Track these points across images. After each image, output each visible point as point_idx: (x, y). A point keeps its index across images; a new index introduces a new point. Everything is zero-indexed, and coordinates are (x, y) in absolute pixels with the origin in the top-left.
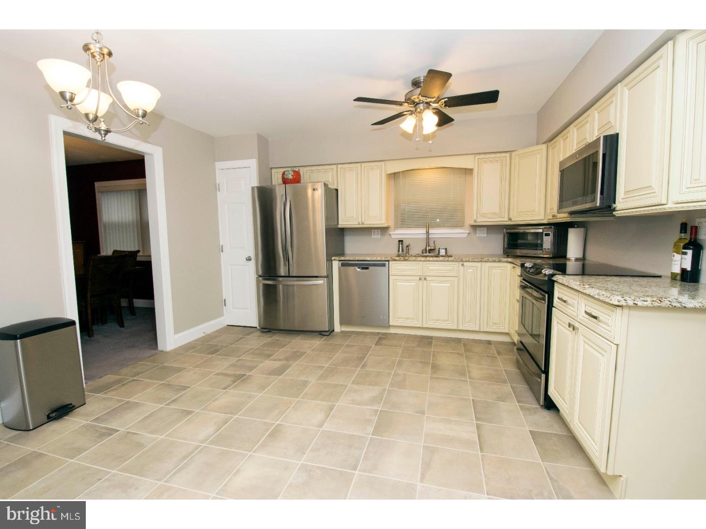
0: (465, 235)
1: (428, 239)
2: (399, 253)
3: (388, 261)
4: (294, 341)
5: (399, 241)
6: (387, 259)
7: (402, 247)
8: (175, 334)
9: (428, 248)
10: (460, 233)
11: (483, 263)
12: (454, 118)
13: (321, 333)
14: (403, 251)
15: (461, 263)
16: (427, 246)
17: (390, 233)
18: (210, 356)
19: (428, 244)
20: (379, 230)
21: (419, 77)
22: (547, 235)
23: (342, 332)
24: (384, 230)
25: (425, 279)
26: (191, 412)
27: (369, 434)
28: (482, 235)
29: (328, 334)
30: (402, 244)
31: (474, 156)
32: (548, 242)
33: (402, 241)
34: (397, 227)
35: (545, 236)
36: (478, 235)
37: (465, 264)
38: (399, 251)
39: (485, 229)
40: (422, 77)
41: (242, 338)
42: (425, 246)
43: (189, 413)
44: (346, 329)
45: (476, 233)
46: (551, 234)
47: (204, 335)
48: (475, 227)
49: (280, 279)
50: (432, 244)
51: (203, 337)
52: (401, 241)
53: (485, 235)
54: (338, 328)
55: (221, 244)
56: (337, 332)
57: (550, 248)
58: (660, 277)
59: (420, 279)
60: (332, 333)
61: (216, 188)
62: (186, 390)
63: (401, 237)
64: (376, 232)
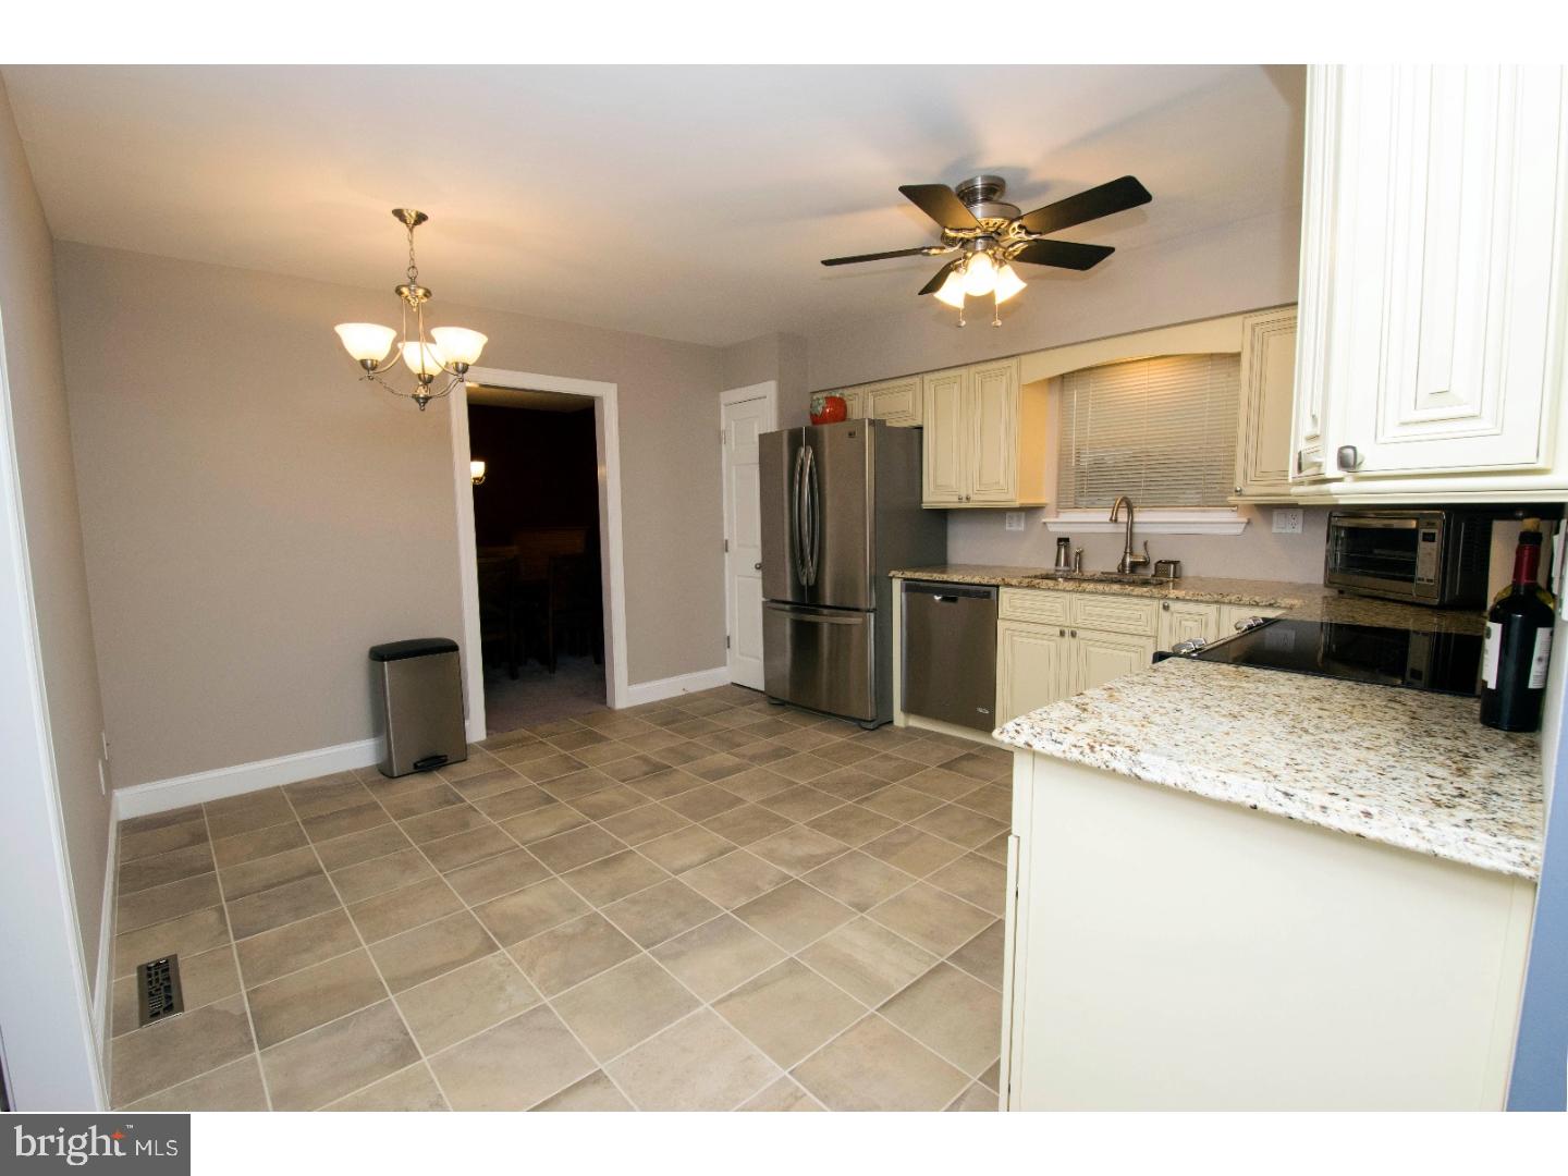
0: (1239, 530)
1: (1130, 535)
2: (1059, 568)
3: (998, 586)
4: (804, 728)
5: (1060, 540)
6: (993, 582)
7: (1067, 554)
8: (629, 685)
9: (1128, 560)
10: (1224, 521)
11: (1225, 608)
12: (1112, 246)
13: (860, 723)
14: (1067, 563)
15: (1161, 602)
16: (1126, 553)
17: (1044, 520)
18: (659, 728)
19: (1130, 548)
20: (1023, 514)
21: (972, 181)
22: (1429, 538)
23: (908, 729)
24: (1031, 511)
25: (1073, 634)
26: (554, 801)
27: (942, 956)
28: (1289, 530)
29: (871, 726)
30: (1066, 547)
31: (1239, 319)
32: (1428, 561)
33: (1067, 540)
34: (1061, 506)
35: (1424, 540)
36: (1275, 530)
37: (1175, 606)
38: (1057, 564)
39: (1301, 512)
40: (979, 179)
41: (731, 708)
43: (549, 800)
44: (916, 722)
45: (1270, 523)
46: (1438, 537)
47: (684, 693)
48: (1268, 510)
49: (826, 611)
51: (679, 698)
52: (1063, 541)
53: (1298, 530)
54: (900, 719)
55: (726, 537)
56: (898, 727)
57: (1431, 576)
59: (1062, 634)
60: (884, 728)
61: (719, 437)
62: (579, 769)
63: (1063, 531)
64: (1015, 518)
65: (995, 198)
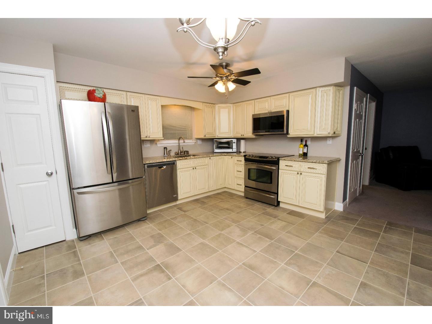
0: (194, 144)
1: (179, 146)
3: (176, 161)
7: (167, 152)
9: (180, 151)
14: (167, 154)
15: (209, 158)
17: (157, 143)
19: (179, 148)
20: (149, 141)
22: (234, 143)
25: (196, 168)
30: (166, 150)
31: (202, 103)
33: (166, 148)
36: (198, 143)
37: (211, 158)
38: (165, 154)
39: (201, 140)
40: (224, 63)
42: (178, 150)
46: (236, 143)
48: (197, 139)
50: (181, 149)
52: (165, 148)
53: (201, 143)
57: (235, 148)
58: (294, 155)
59: (193, 169)
63: (165, 146)
64: (147, 143)
65: (228, 68)
